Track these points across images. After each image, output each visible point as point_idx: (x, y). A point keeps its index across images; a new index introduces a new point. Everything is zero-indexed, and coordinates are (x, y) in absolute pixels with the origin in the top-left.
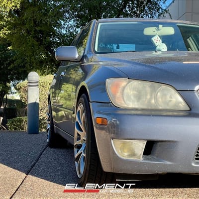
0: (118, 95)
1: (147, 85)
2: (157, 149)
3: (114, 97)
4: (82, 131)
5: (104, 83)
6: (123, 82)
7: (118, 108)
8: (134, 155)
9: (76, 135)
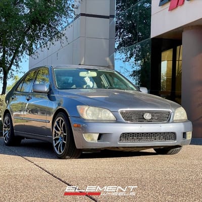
0: (85, 113)
1: (97, 109)
2: (103, 137)
3: (83, 114)
4: (59, 131)
5: (76, 108)
6: (86, 108)
7: (84, 119)
8: (93, 140)
9: (54, 133)
